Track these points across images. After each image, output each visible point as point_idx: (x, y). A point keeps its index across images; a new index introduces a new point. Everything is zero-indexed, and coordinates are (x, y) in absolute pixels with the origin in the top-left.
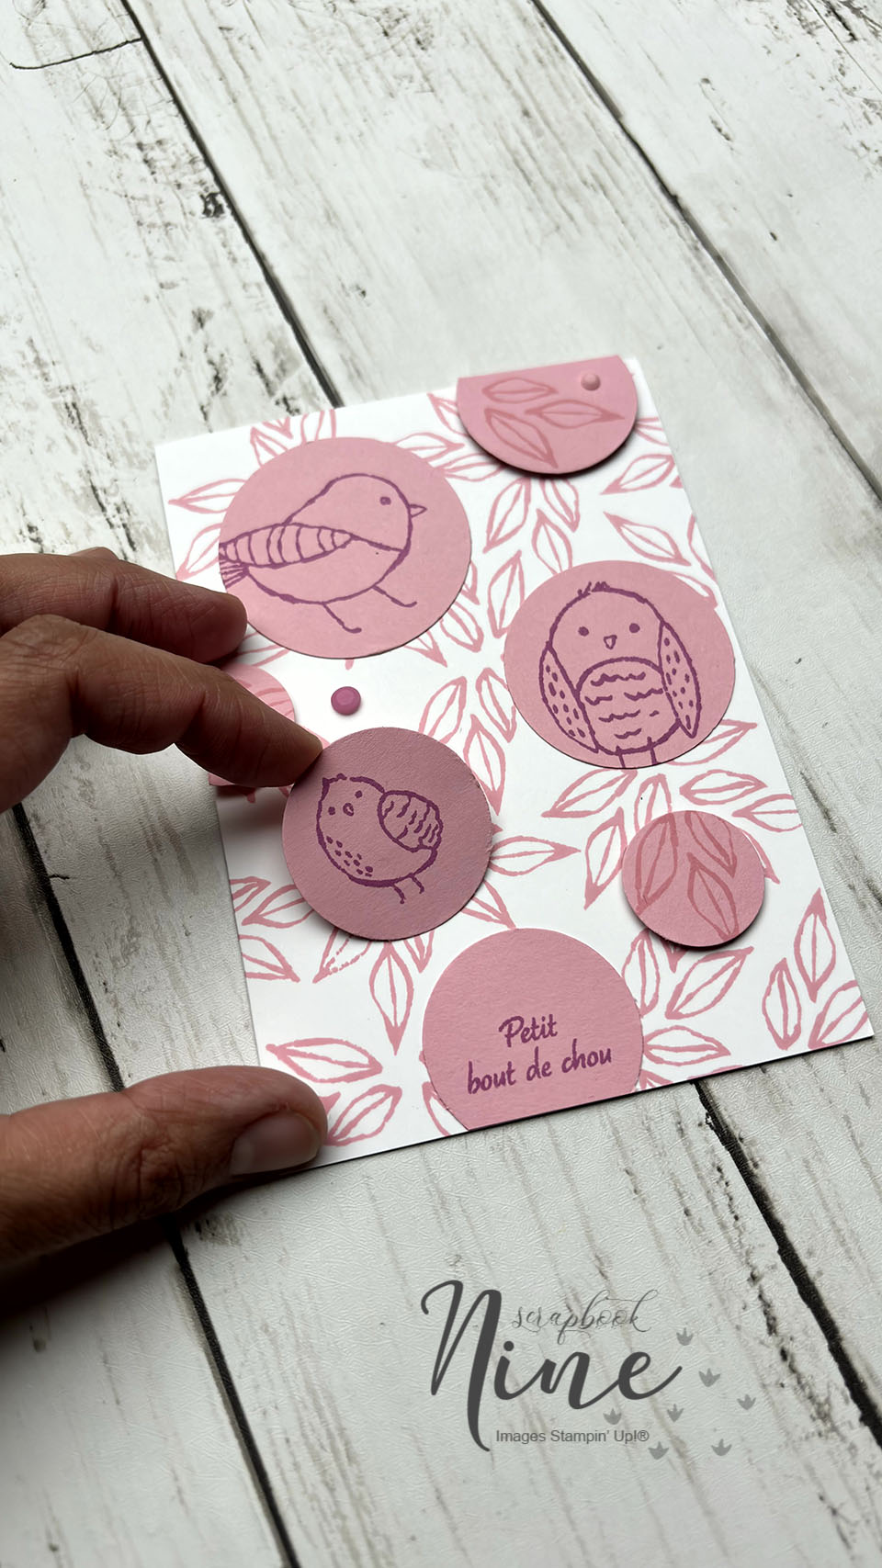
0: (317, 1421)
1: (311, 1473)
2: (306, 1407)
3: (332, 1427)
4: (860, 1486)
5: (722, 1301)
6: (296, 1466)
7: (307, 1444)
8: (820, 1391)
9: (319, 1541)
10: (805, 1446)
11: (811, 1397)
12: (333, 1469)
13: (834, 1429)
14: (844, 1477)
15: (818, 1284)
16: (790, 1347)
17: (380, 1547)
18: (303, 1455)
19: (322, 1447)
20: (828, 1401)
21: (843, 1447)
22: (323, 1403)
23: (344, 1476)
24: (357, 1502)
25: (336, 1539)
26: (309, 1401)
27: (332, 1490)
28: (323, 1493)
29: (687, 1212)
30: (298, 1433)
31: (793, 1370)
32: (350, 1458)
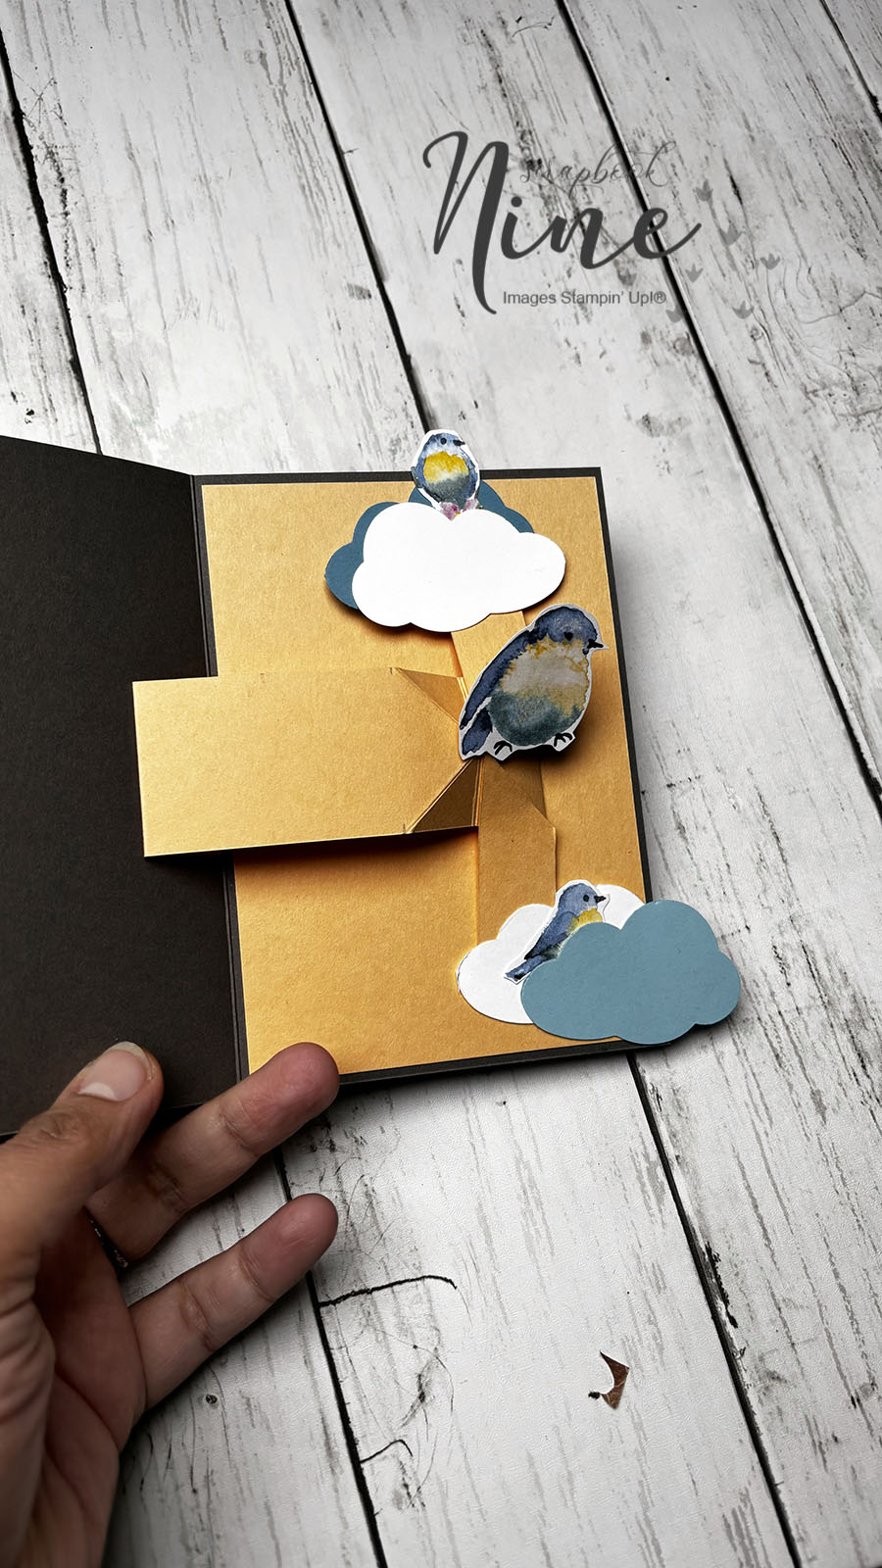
0: (318, 203)
1: (324, 184)
2: (323, 211)
3: (310, 200)
4: (43, 123)
5: (87, 208)
6: (331, 189)
7: (324, 197)
8: (49, 163)
9: (324, 160)
10: (65, 144)
11: (55, 161)
12: (312, 184)
13: (48, 148)
14: (51, 129)
15: (32, 204)
16: (58, 183)
17: (294, 152)
18: (327, 192)
19: (317, 194)
20: (46, 158)
21: (46, 140)
22: (313, 210)
23: (308, 182)
24: (302, 169)
25: (315, 158)
26: (321, 213)
27: (315, 177)
28: (319, 176)
29: (93, 250)
30: (328, 202)
31: (60, 174)
32: (303, 188)
